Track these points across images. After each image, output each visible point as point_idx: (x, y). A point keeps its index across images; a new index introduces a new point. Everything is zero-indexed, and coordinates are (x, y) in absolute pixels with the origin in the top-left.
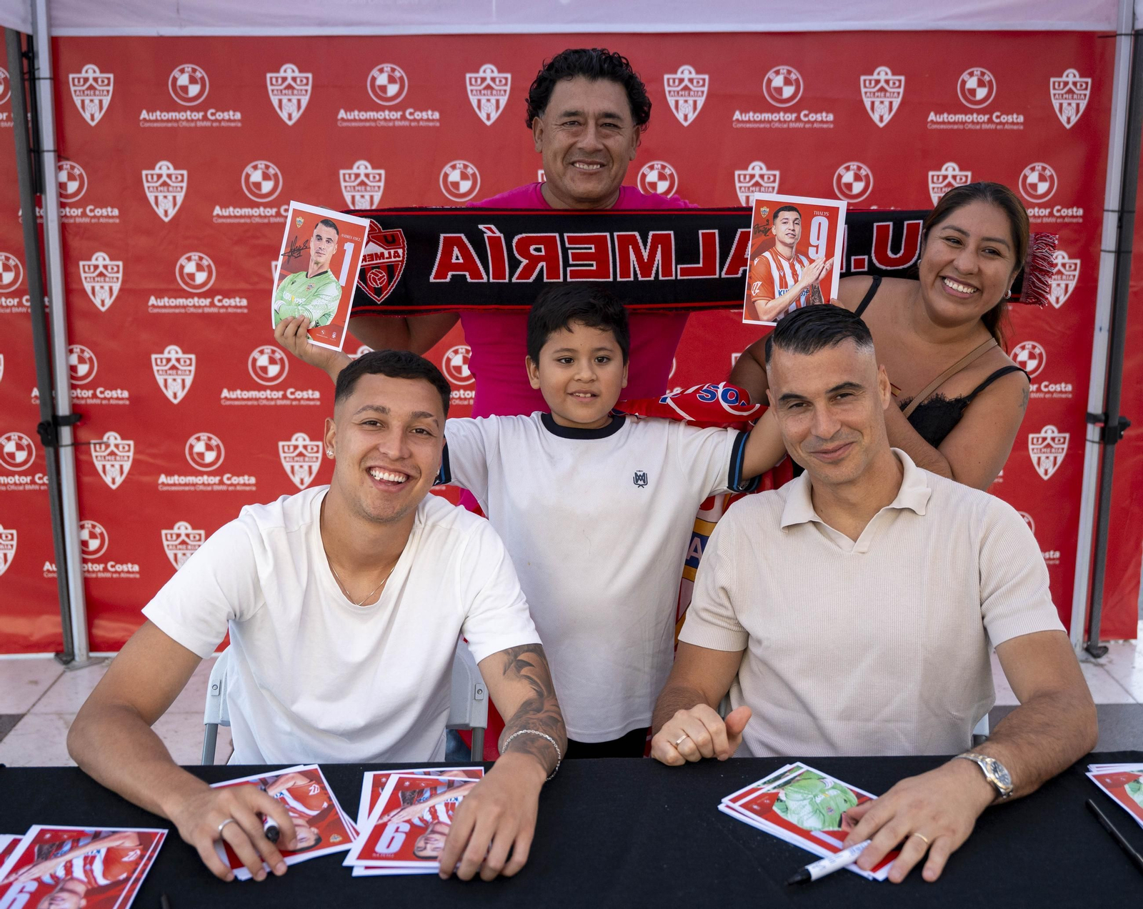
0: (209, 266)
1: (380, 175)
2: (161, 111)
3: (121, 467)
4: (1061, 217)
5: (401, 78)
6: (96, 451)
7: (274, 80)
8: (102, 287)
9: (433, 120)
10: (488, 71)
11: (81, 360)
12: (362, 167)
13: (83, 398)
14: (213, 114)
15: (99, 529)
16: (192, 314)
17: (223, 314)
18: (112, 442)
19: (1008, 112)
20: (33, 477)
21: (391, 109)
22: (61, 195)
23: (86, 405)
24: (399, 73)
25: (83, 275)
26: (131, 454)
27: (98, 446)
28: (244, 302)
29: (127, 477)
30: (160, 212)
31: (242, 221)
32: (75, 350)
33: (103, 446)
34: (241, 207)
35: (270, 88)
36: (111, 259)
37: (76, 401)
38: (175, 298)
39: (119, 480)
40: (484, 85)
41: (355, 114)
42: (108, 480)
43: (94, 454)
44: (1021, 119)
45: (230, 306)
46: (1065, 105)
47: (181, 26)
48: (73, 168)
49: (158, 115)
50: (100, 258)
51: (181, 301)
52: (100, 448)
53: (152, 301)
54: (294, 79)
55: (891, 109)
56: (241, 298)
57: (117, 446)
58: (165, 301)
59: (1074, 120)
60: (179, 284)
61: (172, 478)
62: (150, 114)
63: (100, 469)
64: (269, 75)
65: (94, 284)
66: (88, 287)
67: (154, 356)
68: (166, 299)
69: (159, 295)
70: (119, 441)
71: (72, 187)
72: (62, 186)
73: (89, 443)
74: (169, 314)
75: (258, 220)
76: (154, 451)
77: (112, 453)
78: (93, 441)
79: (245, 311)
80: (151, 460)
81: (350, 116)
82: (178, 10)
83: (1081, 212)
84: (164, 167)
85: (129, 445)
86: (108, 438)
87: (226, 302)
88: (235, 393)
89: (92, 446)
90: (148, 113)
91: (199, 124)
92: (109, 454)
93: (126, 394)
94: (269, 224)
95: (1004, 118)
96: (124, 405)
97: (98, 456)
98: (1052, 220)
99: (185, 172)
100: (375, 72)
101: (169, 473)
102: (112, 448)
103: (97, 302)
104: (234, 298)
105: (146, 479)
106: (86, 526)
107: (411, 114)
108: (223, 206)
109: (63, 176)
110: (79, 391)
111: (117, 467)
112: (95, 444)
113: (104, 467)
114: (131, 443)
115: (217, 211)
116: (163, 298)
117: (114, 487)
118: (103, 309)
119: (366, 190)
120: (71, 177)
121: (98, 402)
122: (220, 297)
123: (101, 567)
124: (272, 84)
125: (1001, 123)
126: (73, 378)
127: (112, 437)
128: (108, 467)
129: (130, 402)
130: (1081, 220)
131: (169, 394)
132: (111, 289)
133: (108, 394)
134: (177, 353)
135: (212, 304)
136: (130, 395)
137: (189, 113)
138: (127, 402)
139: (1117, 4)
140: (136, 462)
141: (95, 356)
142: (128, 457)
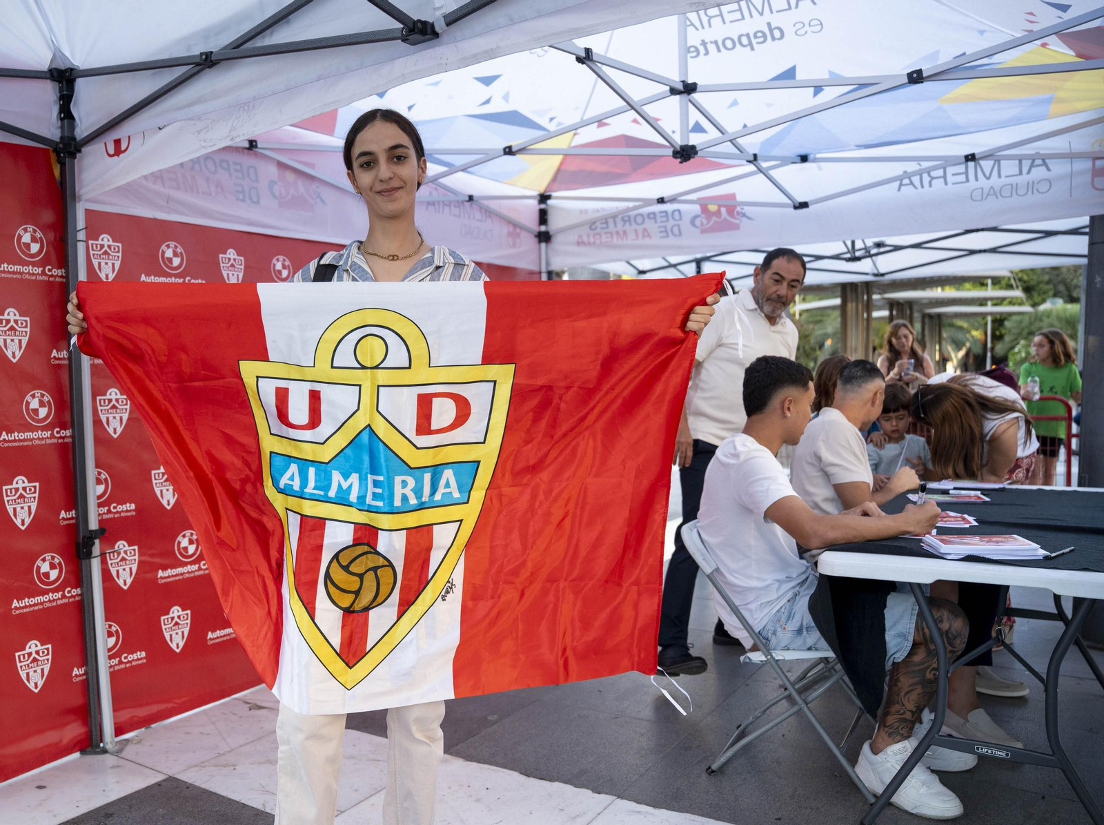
2: (155, 276)
3: (131, 569)
5: (289, 267)
6: (110, 560)
7: (224, 260)
8: (114, 418)
11: (99, 481)
14: (189, 280)
15: (114, 627)
18: (120, 550)
20: (64, 592)
23: (103, 520)
24: (287, 262)
25: (98, 407)
26: (136, 557)
27: (112, 555)
29: (134, 578)
33: (116, 554)
35: (221, 264)
39: (129, 580)
42: (121, 583)
43: (110, 562)
47: (168, 213)
50: (115, 393)
52: (114, 556)
54: (235, 260)
57: (123, 553)
61: (167, 572)
62: (149, 278)
63: (114, 574)
64: (220, 255)
65: (107, 416)
66: (103, 417)
67: (152, 472)
70: (127, 548)
76: (154, 551)
77: (123, 559)
80: (152, 560)
82: (168, 202)
85: (134, 550)
86: (119, 547)
89: (108, 555)
90: (145, 277)
92: (121, 560)
93: (133, 506)
96: (131, 517)
97: (113, 564)
100: (275, 261)
101: (165, 568)
103: (111, 431)
105: (149, 576)
111: (128, 570)
112: (109, 553)
113: (117, 572)
114: (136, 547)
117: (125, 587)
118: (115, 436)
121: (111, 516)
124: (222, 262)
127: (121, 546)
128: (120, 572)
129: (136, 513)
131: (164, 502)
132: (121, 419)
133: (120, 508)
136: (136, 507)
137: (173, 279)
138: (134, 513)
139: (540, 258)
140: (141, 564)
141: (109, 476)
142: (135, 560)
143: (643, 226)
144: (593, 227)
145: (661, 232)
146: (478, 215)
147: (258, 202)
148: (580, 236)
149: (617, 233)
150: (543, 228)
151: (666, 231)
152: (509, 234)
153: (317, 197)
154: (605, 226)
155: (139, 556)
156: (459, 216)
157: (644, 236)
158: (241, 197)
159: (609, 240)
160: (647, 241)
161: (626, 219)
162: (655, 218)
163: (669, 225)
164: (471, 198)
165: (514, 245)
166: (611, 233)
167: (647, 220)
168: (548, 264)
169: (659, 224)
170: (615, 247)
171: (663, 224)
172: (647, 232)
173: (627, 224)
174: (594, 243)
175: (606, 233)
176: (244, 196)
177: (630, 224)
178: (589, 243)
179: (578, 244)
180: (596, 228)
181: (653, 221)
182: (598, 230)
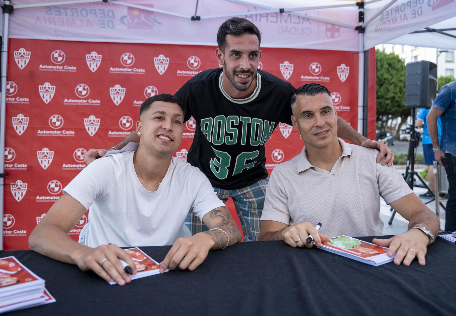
0: (61, 120)
1: (124, 90)
2: (47, 65)
3: (22, 193)
4: (343, 109)
5: (132, 58)
6: (12, 187)
7: (88, 57)
8: (20, 127)
9: (143, 72)
10: (162, 57)
11: (10, 153)
12: (118, 87)
13: (9, 167)
14: (66, 67)
15: (12, 217)
16: (54, 137)
17: (65, 137)
18: (19, 184)
19: (325, 76)
21: (128, 68)
22: (7, 93)
23: (10, 170)
24: (132, 56)
25: (13, 122)
26: (26, 188)
27: (13, 186)
28: (73, 133)
29: (24, 197)
30: (45, 100)
31: (74, 104)
32: (7, 149)
33: (15, 186)
34: (74, 99)
35: (87, 59)
36: (25, 116)
37: (6, 169)
38: (48, 131)
39: (21, 198)
40: (160, 61)
41: (116, 69)
42: (16, 198)
43: (12, 188)
44: (329, 79)
45: (68, 134)
46: (342, 75)
47: (56, 37)
48: (12, 84)
49: (46, 67)
50: (20, 116)
51: (50, 132)
52: (14, 186)
53: (39, 132)
54: (95, 57)
55: (289, 74)
56: (72, 131)
57: (21, 185)
58: (44, 132)
59: (345, 79)
60: (49, 126)
61: (42, 197)
62: (43, 66)
63: (14, 194)
64: (87, 55)
65: (17, 125)
66: (15, 126)
67: (38, 152)
68: (44, 131)
69: (42, 129)
70: (22, 183)
71: (12, 90)
72: (8, 90)
73: (10, 184)
74: (45, 136)
75: (80, 104)
76: (36, 187)
77: (19, 188)
78: (11, 184)
79: (74, 136)
80: (34, 191)
81: (114, 70)
82: (55, 32)
83: (349, 108)
84: (47, 85)
85: (26, 185)
86: (18, 183)
87: (67, 132)
88: (68, 165)
89: (11, 185)
90: (42, 66)
91: (61, 70)
94: (84, 106)
95: (324, 78)
96: (25, 170)
97: (13, 190)
98: (340, 110)
99: (55, 87)
100: (123, 55)
101: (40, 195)
102: (19, 186)
103: (18, 132)
104: (70, 131)
105: (31, 198)
106: (7, 216)
107: (135, 70)
108: (68, 99)
109: (9, 87)
110: (7, 165)
111: (21, 193)
113: (15, 193)
114: (27, 184)
115: (66, 100)
116: (43, 130)
117: (19, 201)
118: (20, 135)
119: (119, 95)
120: (12, 87)
121: (15, 169)
122: (64, 131)
123: (11, 232)
124: (88, 58)
125: (323, 80)
126: (5, 160)
127: (19, 182)
128: (17, 193)
129: (27, 169)
130: (349, 111)
131: (43, 166)
132: (24, 127)
133: (19, 166)
134: (47, 150)
135: (62, 133)
136: (27, 166)
137: (57, 66)
138: (26, 169)
139: (358, 43)
140: (28, 192)
141: (15, 151)
142: (25, 190)
143: (404, 13)
144: (382, 19)
145: (412, 14)
146: (297, 21)
147: (113, 27)
148: (377, 26)
149: (392, 20)
150: (361, 24)
151: (415, 13)
152: (328, 30)
153: (154, 21)
154: (387, 16)
155: (28, 188)
156: (277, 22)
157: (404, 19)
158: (102, 26)
159: (388, 25)
160: (406, 22)
161: (397, 9)
162: (410, 5)
163: (417, 8)
164: (282, 11)
165: (333, 36)
166: (389, 21)
167: (406, 7)
168: (364, 46)
169: (412, 9)
170: (390, 30)
171: (414, 8)
172: (406, 17)
173: (397, 12)
174: (382, 29)
175: (388, 21)
176: (104, 25)
177: (399, 13)
178: (380, 30)
179: (376, 30)
180: (383, 18)
181: (409, 7)
182: (385, 20)
